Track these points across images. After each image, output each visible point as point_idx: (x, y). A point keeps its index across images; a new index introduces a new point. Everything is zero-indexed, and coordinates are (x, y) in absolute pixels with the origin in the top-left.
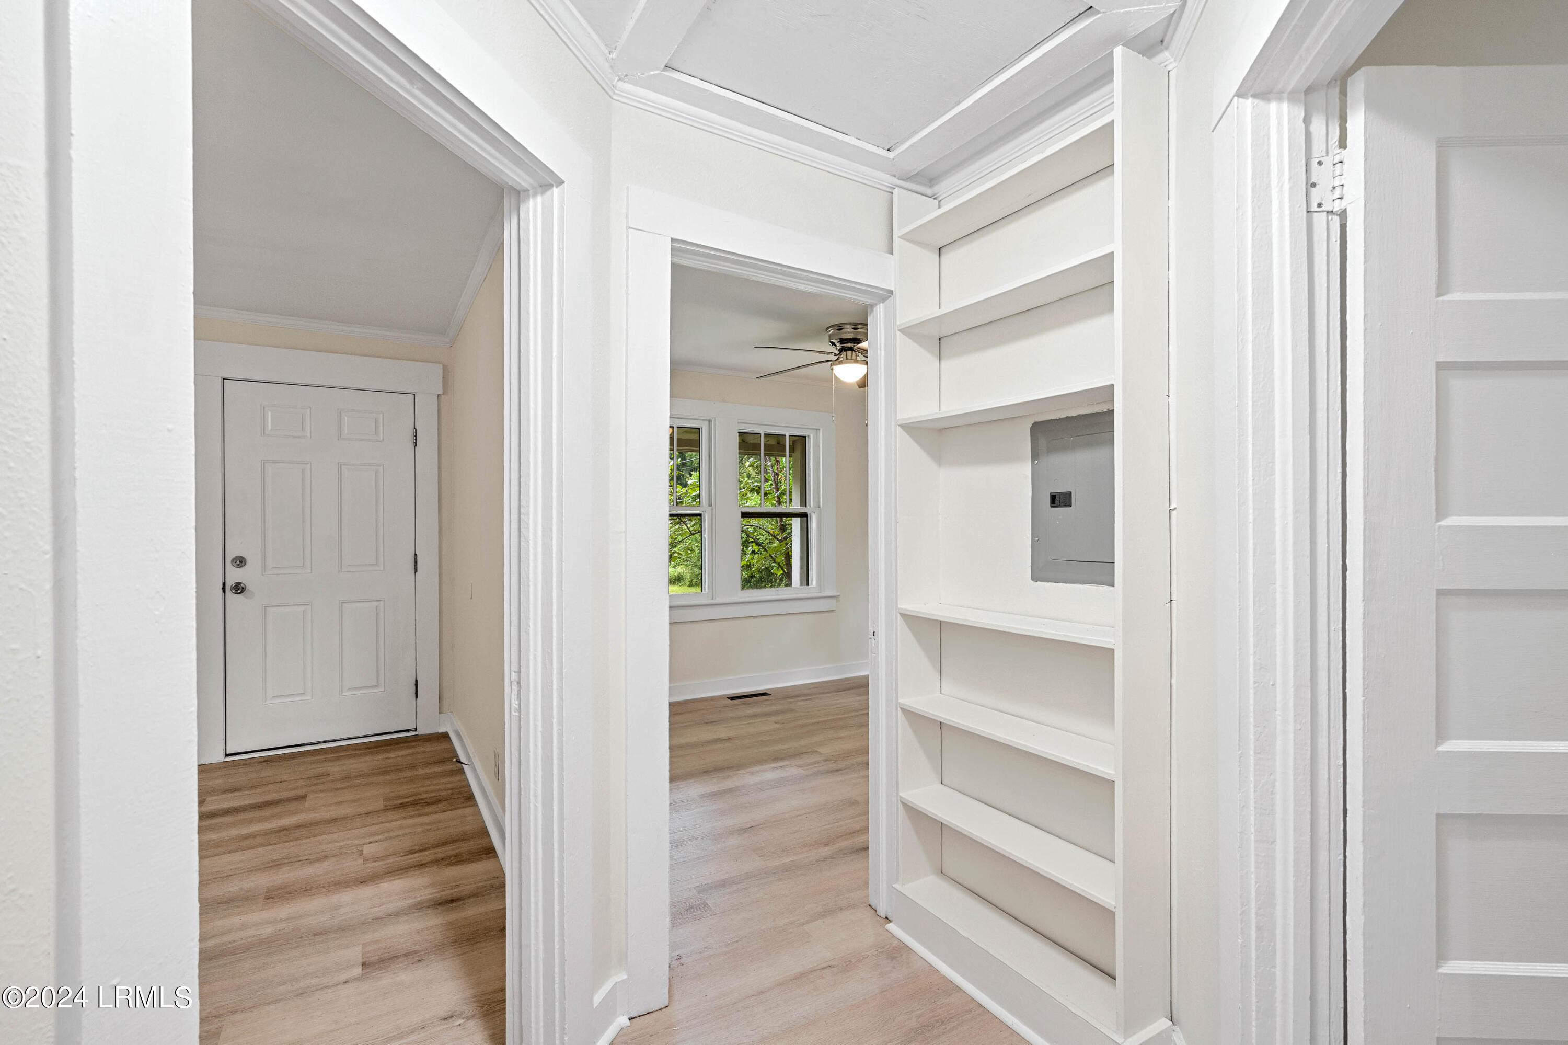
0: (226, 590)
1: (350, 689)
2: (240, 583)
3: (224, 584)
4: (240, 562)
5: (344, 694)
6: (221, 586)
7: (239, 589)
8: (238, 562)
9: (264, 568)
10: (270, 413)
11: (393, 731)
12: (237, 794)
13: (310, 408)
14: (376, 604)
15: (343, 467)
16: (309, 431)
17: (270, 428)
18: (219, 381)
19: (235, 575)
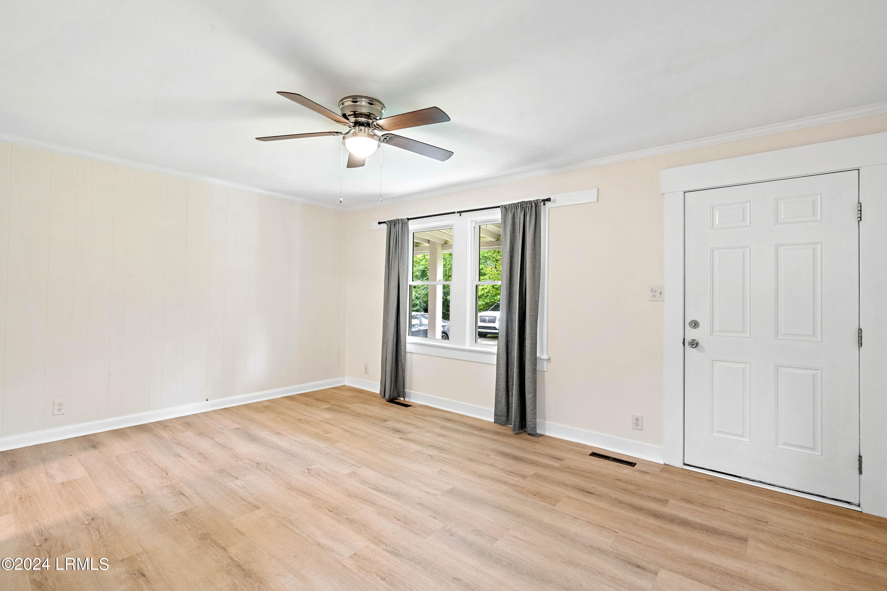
0: (685, 344)
1: (784, 444)
2: (694, 340)
3: (684, 340)
4: (695, 324)
5: (778, 446)
6: (682, 341)
7: (694, 344)
8: (693, 324)
9: (712, 331)
10: (717, 211)
11: (831, 497)
12: (689, 506)
13: (750, 202)
14: (813, 372)
15: (779, 248)
16: (748, 221)
17: (717, 223)
18: (682, 193)
19: (692, 334)
